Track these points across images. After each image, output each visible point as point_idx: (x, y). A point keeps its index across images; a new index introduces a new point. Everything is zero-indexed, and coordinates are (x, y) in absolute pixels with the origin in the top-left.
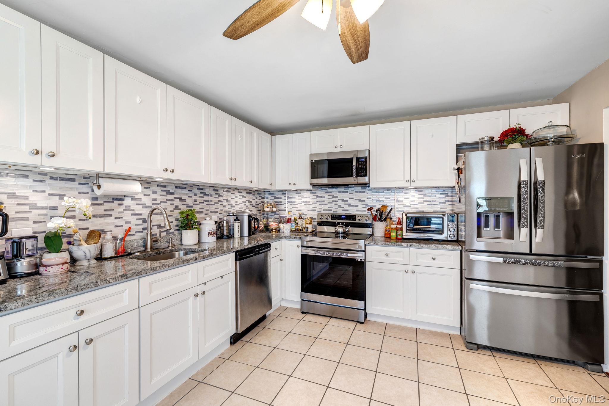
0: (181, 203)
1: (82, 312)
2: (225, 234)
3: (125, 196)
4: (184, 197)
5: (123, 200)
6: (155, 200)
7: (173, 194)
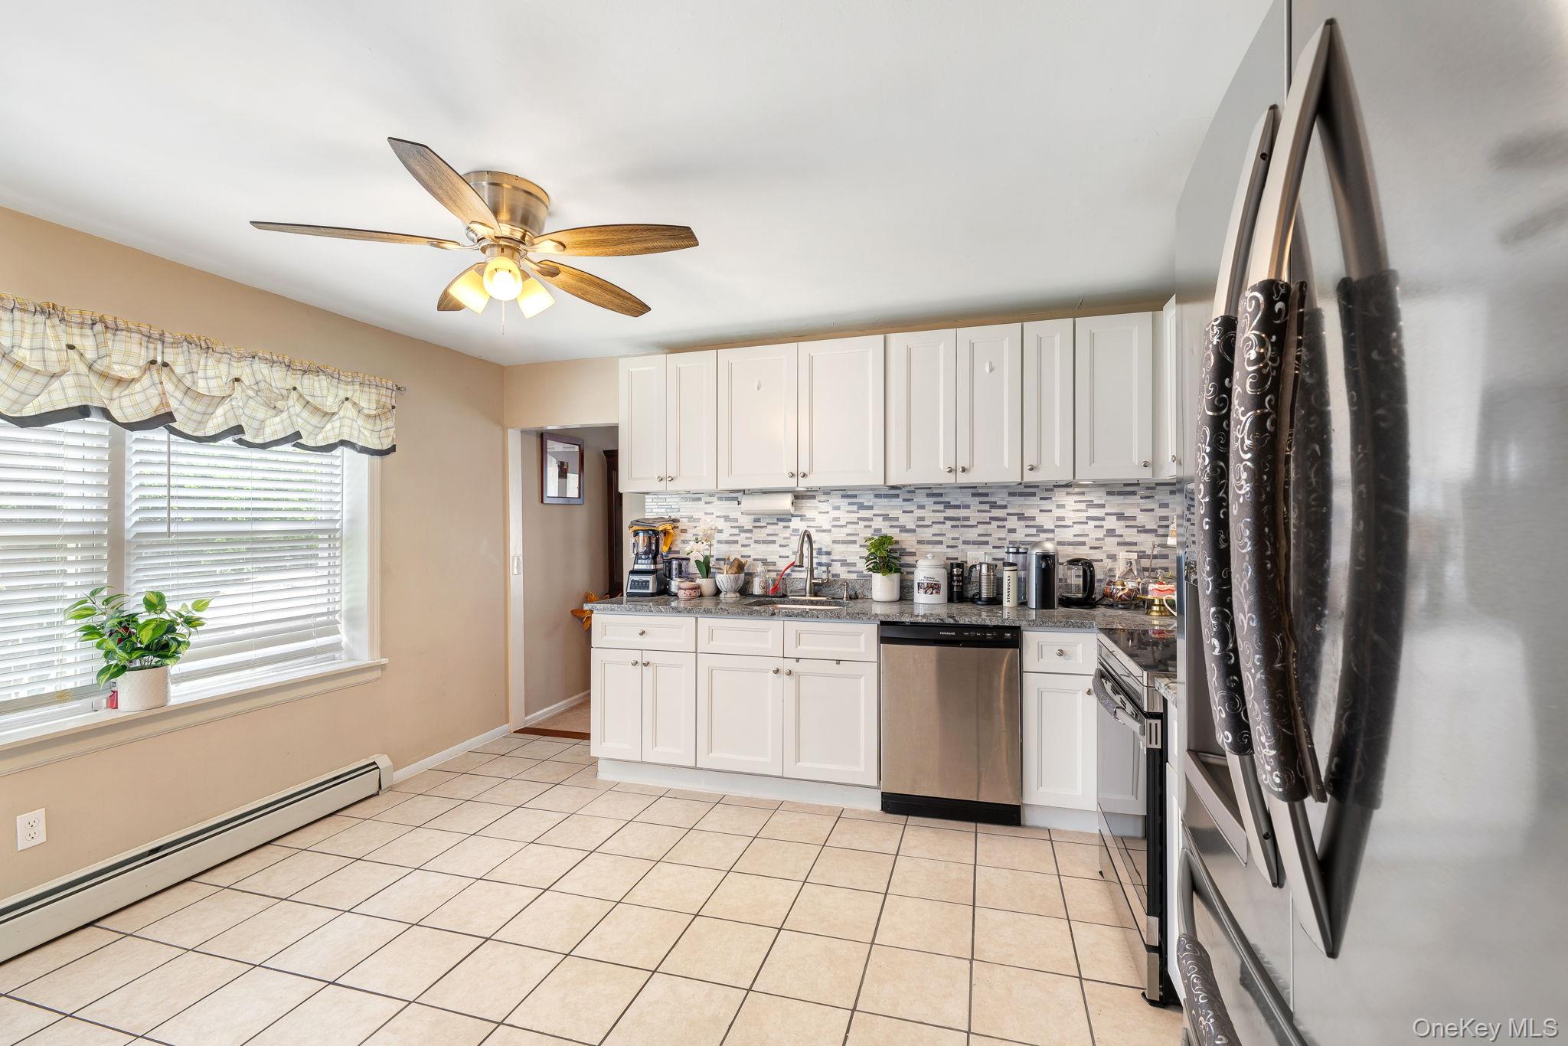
0: (887, 523)
1: (644, 632)
2: (984, 595)
3: (792, 515)
4: (892, 514)
5: (790, 521)
6: (837, 519)
7: (871, 508)
